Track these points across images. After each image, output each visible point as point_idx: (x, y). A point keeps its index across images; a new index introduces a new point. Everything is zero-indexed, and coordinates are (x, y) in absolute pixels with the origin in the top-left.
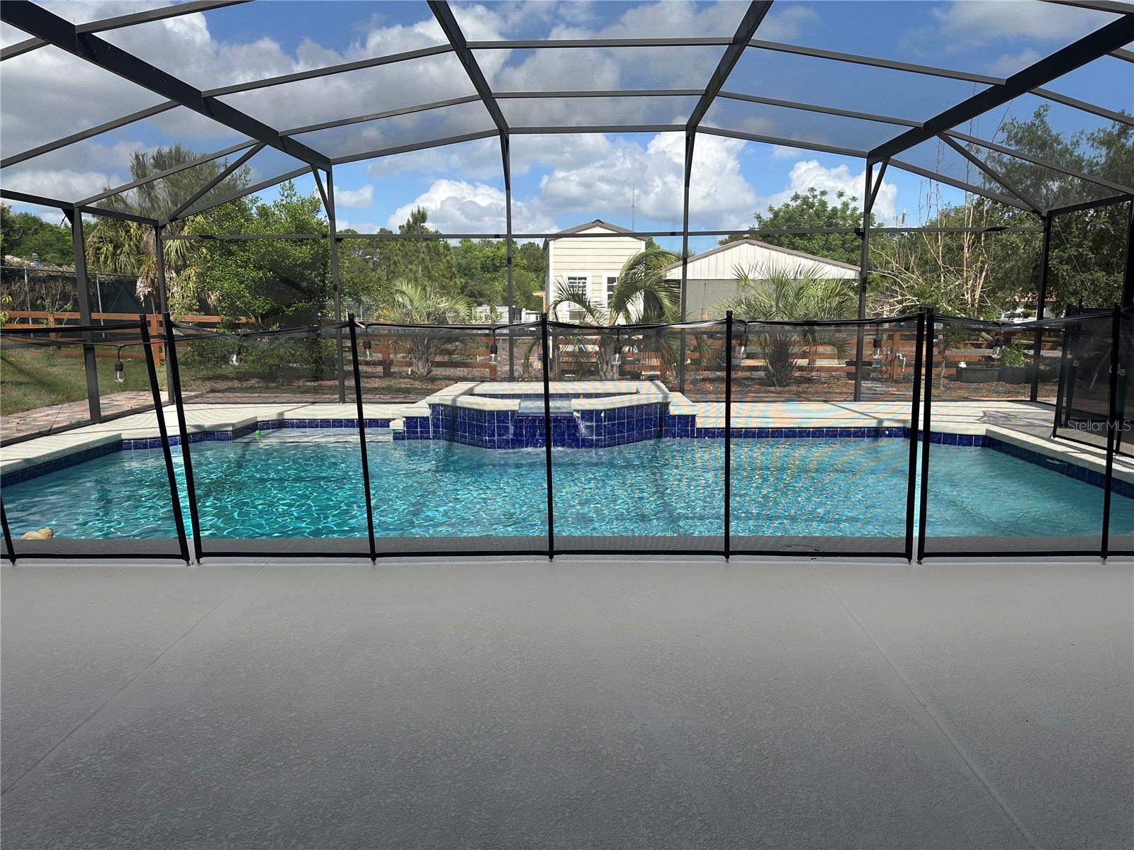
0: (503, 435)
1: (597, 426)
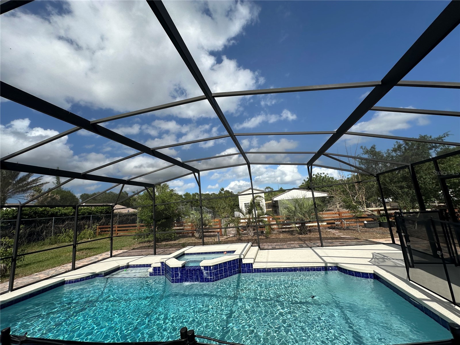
0: (177, 277)
1: (210, 273)
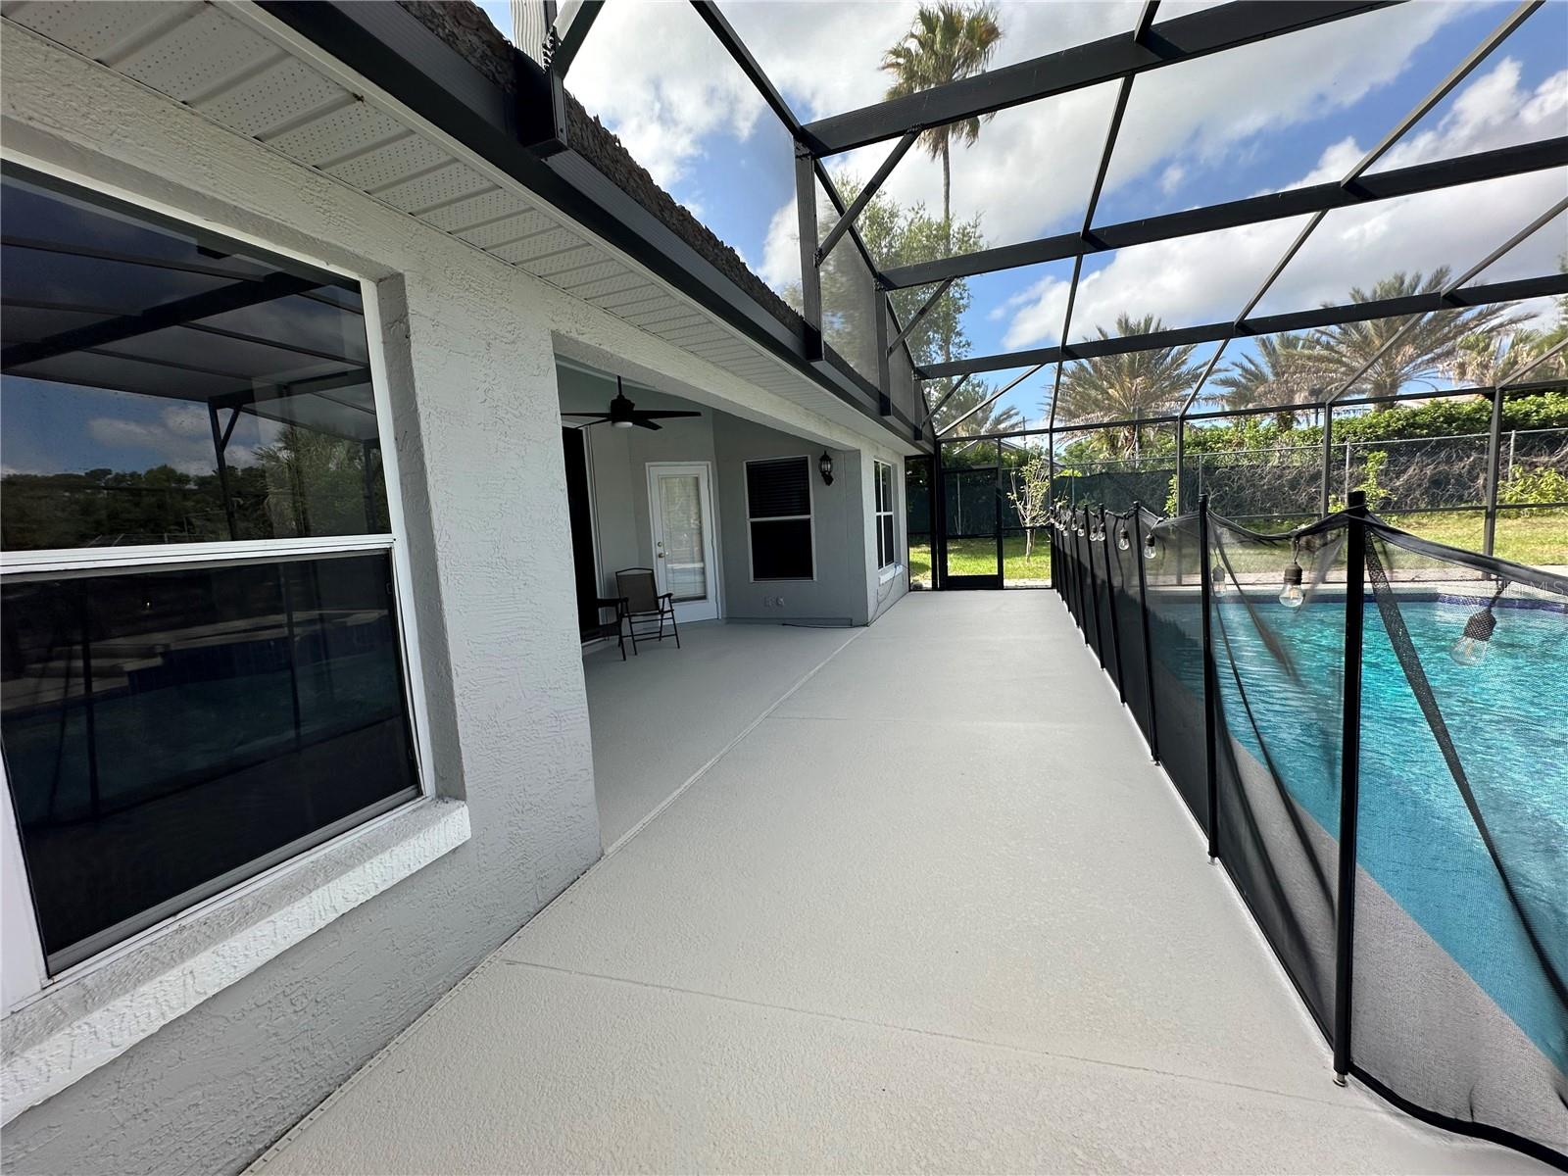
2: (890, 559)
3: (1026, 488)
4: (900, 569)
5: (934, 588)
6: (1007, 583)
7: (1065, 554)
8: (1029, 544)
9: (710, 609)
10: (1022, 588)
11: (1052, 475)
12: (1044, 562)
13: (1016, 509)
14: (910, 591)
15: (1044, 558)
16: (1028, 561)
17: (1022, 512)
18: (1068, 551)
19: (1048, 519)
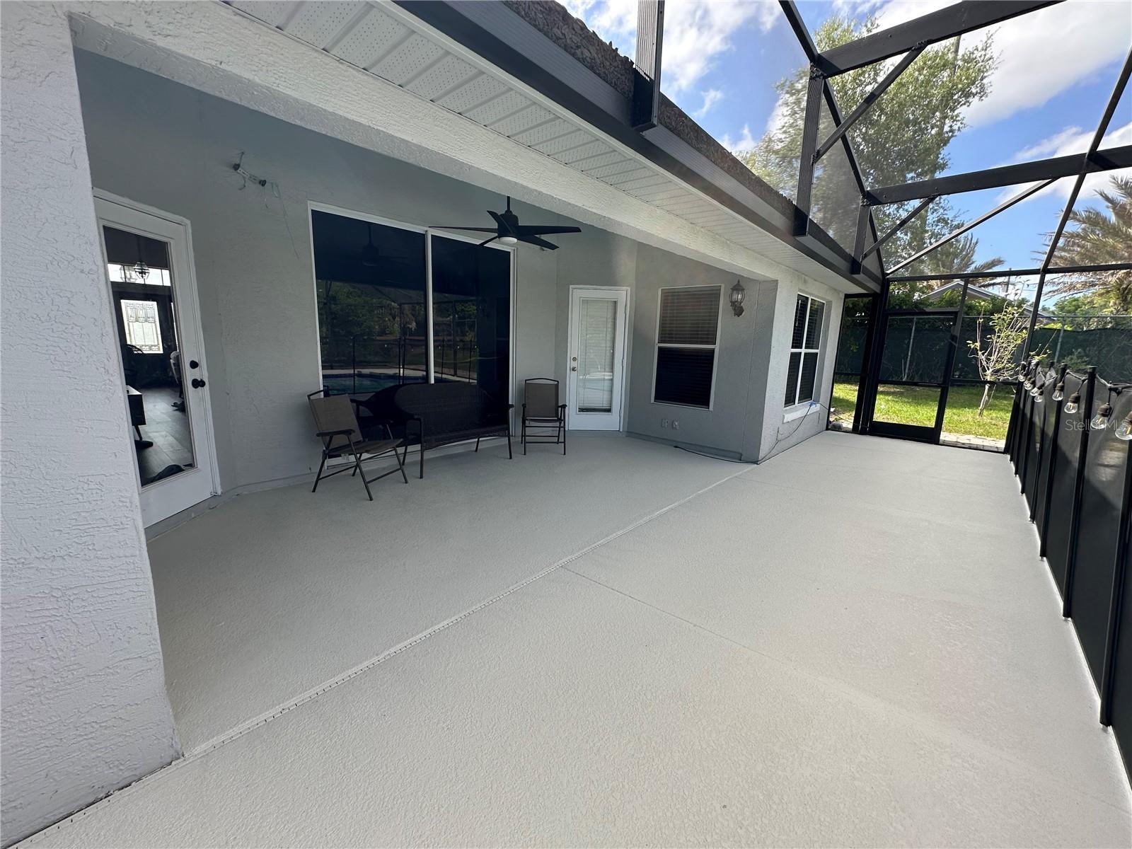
2: (807, 394)
3: (995, 338)
4: (816, 408)
5: (855, 430)
6: (944, 436)
7: (1032, 423)
8: (985, 397)
9: (613, 421)
10: (963, 447)
11: (1033, 324)
12: (1001, 419)
13: (976, 359)
14: (827, 429)
15: (1001, 414)
16: (981, 414)
17: (984, 363)
18: (1038, 420)
19: (1017, 373)
